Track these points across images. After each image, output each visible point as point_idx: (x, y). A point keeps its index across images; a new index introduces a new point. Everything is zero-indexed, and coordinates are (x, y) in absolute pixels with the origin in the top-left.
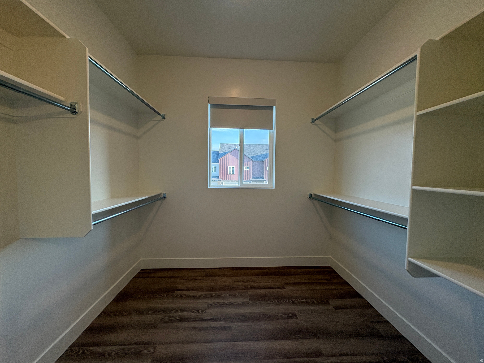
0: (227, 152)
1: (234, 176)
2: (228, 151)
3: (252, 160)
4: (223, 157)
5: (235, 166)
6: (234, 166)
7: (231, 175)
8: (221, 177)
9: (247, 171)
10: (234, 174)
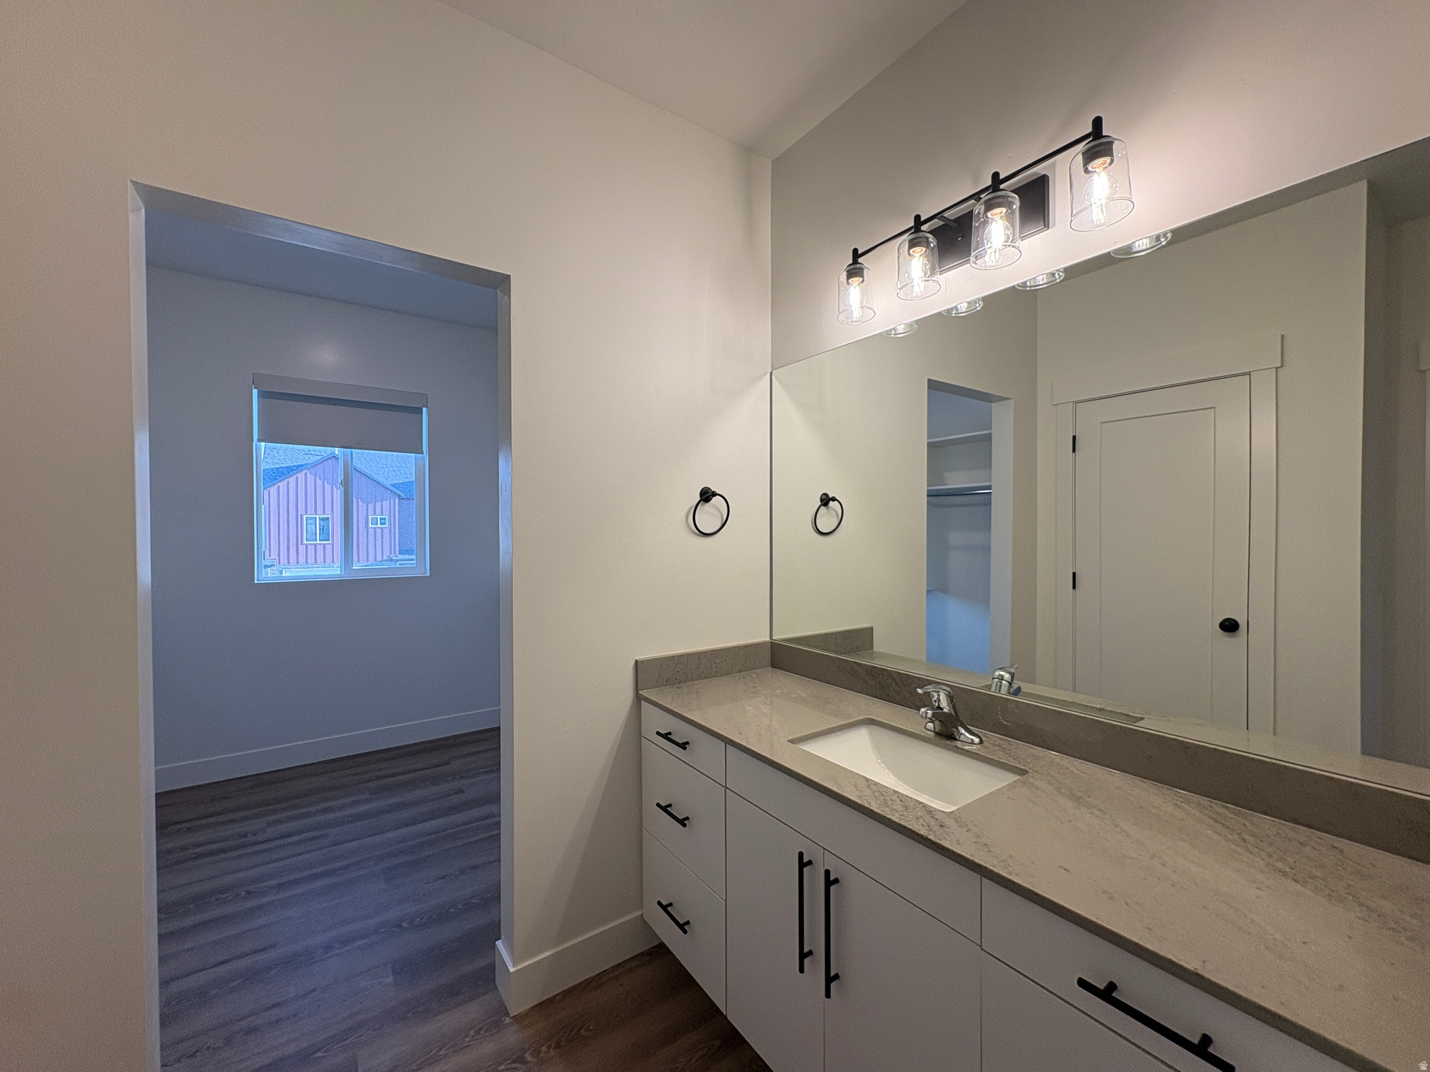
0: (296, 464)
1: (329, 548)
2: (299, 463)
3: (399, 496)
4: (281, 484)
5: (333, 513)
6: (330, 512)
7: (315, 545)
8: (272, 553)
9: (379, 531)
10: (330, 542)
